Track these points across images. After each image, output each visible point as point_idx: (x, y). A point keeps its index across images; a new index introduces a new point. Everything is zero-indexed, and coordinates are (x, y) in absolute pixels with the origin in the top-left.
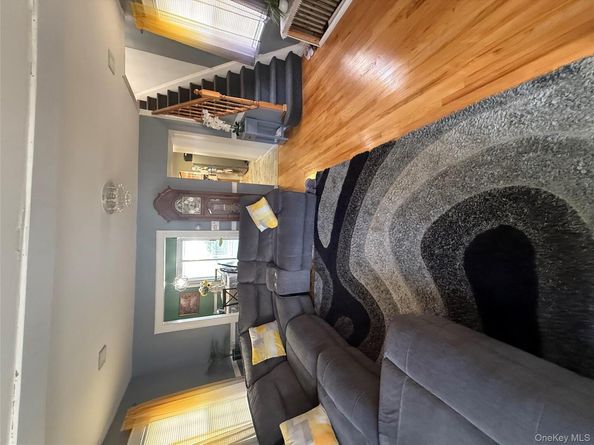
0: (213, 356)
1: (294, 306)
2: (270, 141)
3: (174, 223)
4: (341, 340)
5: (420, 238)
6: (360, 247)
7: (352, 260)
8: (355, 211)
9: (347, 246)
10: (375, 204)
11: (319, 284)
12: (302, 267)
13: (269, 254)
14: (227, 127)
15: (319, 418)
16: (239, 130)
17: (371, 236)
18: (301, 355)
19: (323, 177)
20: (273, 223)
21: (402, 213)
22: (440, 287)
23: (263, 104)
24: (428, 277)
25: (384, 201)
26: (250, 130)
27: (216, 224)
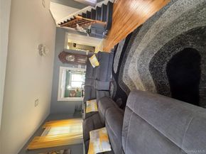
1: (103, 94)
3: (66, 64)
5: (149, 62)
6: (127, 70)
7: (124, 76)
8: (126, 57)
9: (122, 71)
10: (133, 52)
11: (112, 87)
12: (107, 81)
13: (96, 76)
14: (85, 31)
16: (89, 32)
17: (131, 65)
19: (116, 47)
20: (97, 64)
22: (155, 82)
23: (97, 21)
24: (151, 78)
25: (137, 50)
26: (93, 32)
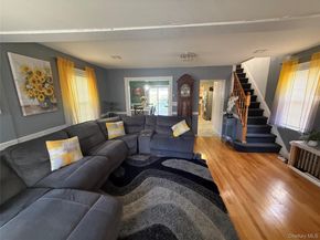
0: (112, 104)
1: (132, 145)
2: (223, 133)
4: (113, 169)
5: (166, 224)
6: (161, 185)
7: (154, 179)
8: (183, 182)
9: (162, 176)
10: (187, 196)
11: (142, 158)
12: (152, 149)
13: (159, 131)
14: (229, 109)
15: (77, 156)
16: (229, 116)
17: (168, 192)
18: (108, 147)
19: (203, 163)
20: (176, 134)
21: (181, 213)
22: (135, 235)
23: (245, 129)
24: (143, 227)
25: (188, 202)
26: (229, 122)
27: (176, 104)
